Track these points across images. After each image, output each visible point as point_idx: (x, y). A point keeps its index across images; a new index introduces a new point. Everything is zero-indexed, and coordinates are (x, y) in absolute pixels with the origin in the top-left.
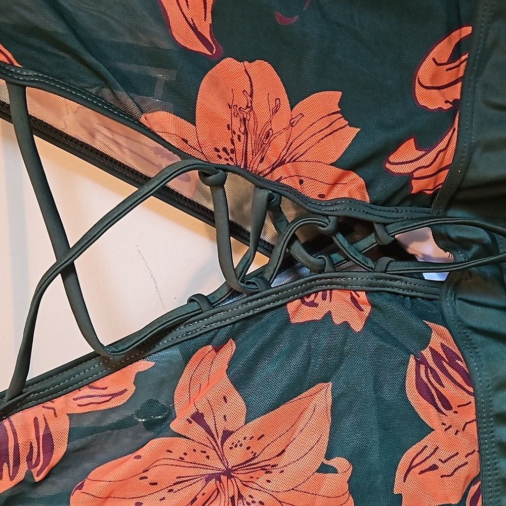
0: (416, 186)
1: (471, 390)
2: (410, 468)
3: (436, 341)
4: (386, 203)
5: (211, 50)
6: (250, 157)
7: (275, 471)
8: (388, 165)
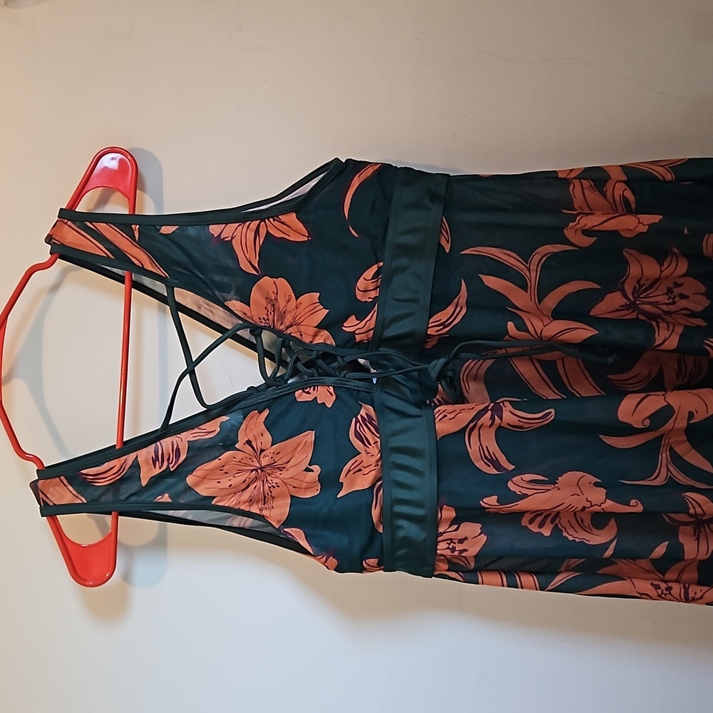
0: (358, 338)
1: (378, 436)
2: (349, 471)
3: (363, 412)
4: (344, 346)
5: (258, 272)
6: (276, 322)
7: (284, 470)
8: (343, 328)
